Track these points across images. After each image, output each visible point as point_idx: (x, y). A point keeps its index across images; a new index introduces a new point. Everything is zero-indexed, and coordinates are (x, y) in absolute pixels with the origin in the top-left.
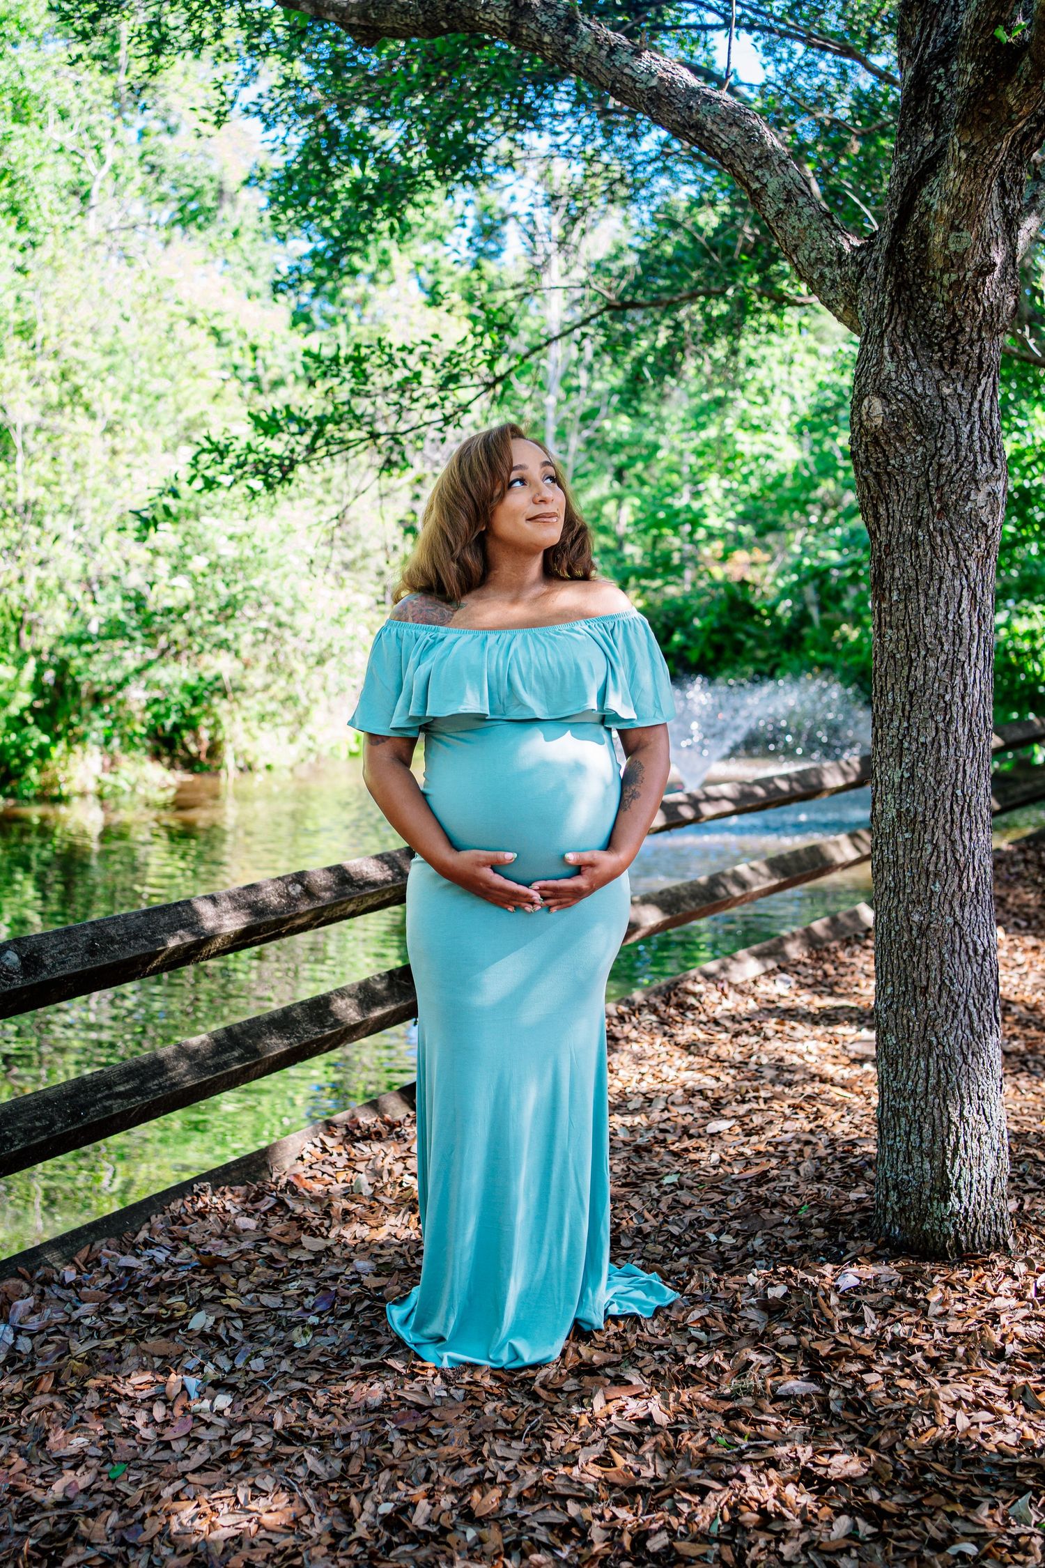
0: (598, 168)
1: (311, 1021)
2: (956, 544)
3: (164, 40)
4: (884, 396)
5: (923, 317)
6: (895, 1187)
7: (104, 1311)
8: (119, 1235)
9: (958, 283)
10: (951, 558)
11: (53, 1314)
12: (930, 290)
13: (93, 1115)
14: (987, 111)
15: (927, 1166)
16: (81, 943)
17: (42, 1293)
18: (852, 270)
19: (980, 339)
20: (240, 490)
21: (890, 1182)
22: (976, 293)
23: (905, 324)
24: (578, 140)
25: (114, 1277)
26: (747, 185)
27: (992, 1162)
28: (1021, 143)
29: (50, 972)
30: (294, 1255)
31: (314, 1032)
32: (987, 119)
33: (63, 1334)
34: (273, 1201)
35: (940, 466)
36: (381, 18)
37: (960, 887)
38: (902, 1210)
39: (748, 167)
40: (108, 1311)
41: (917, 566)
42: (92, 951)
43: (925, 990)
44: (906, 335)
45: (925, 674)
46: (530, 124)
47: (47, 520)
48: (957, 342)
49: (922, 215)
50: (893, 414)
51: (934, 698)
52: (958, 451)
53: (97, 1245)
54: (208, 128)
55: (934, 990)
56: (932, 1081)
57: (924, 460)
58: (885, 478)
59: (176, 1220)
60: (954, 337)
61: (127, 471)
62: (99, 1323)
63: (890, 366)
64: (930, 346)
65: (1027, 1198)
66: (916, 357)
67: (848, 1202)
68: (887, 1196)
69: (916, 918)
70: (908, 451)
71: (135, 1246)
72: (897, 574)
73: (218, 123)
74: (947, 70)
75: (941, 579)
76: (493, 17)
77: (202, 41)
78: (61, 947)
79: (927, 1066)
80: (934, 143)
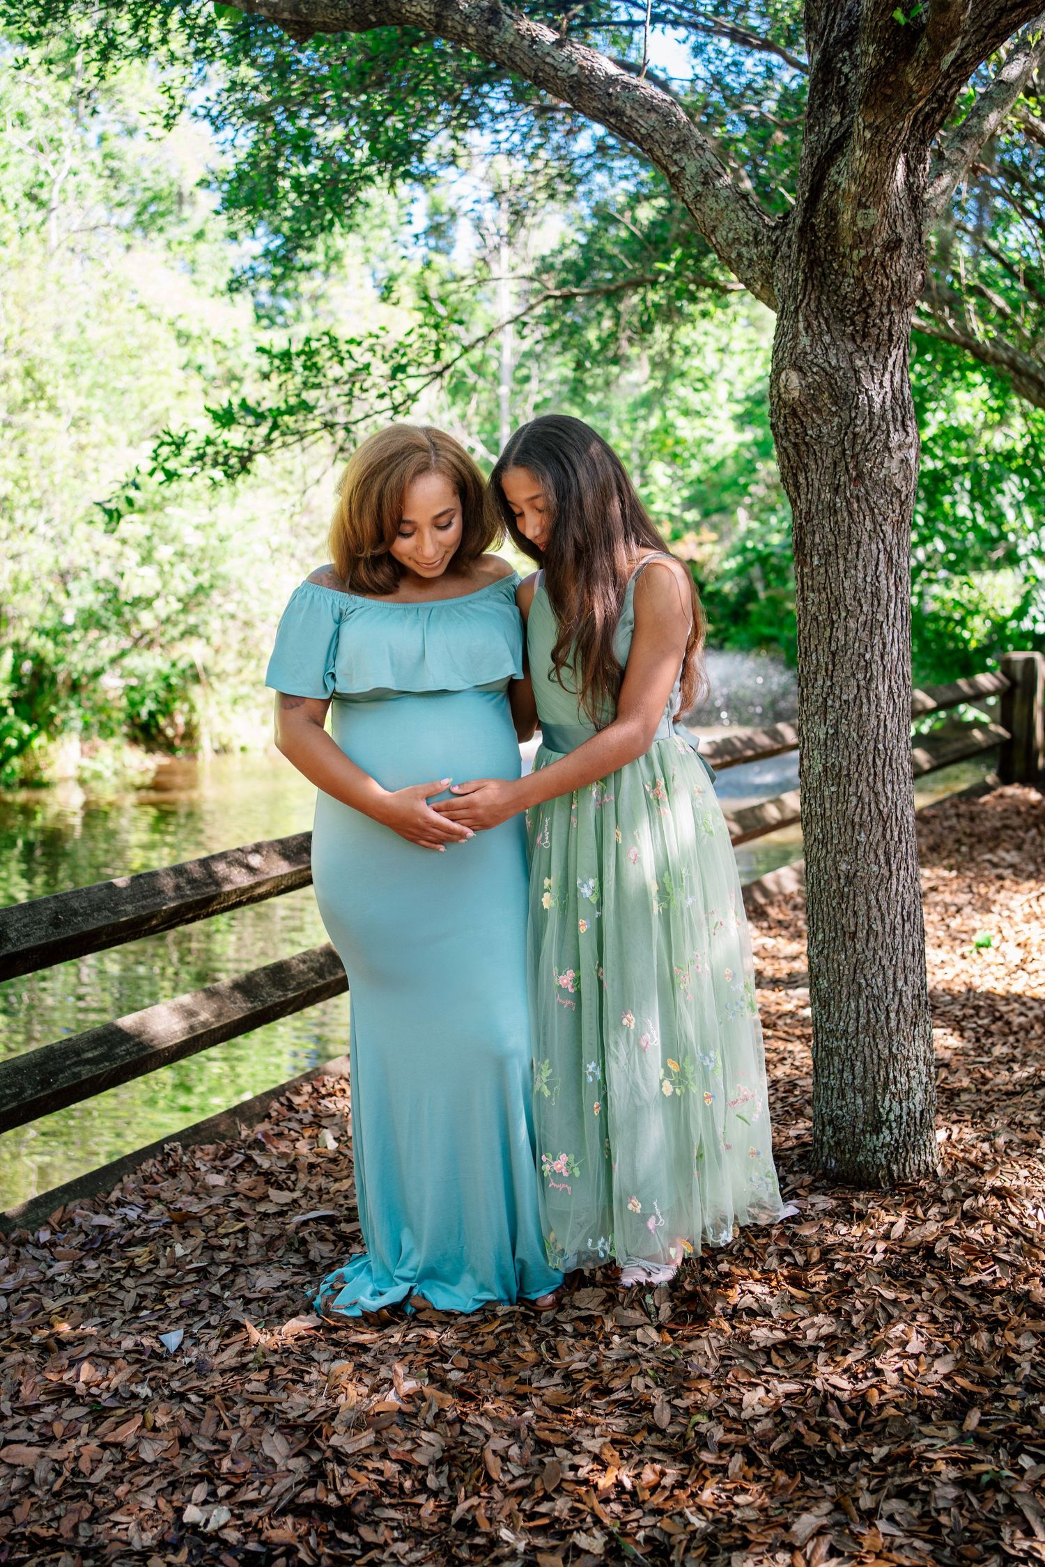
0: (538, 164)
1: (274, 985)
2: (872, 510)
3: (112, 44)
4: (800, 369)
5: (835, 292)
6: (831, 1122)
7: (78, 1268)
8: (92, 1195)
9: (867, 259)
10: (868, 523)
11: (28, 1273)
12: (841, 266)
13: (62, 1081)
14: (889, 92)
15: (860, 1101)
16: (45, 916)
17: (18, 1254)
18: (767, 249)
19: (890, 312)
20: (202, 481)
21: (826, 1118)
22: (884, 267)
23: (819, 299)
24: (516, 138)
25: (87, 1235)
26: (666, 169)
27: (920, 1095)
28: (924, 122)
29: (14, 945)
30: (261, 1208)
31: (277, 996)
32: (889, 98)
33: (38, 1292)
34: (242, 1158)
35: (855, 435)
36: (312, 13)
37: (884, 836)
38: (838, 1143)
39: (666, 152)
40: (82, 1268)
41: (836, 532)
42: (55, 923)
43: (853, 936)
44: (819, 310)
45: (846, 635)
46: (471, 123)
47: (18, 515)
48: (868, 316)
49: (831, 193)
50: (809, 386)
51: (855, 658)
52: (871, 420)
53: (71, 1206)
54: (159, 131)
55: (861, 935)
56: (862, 1021)
57: (839, 430)
58: (803, 448)
59: (147, 1179)
60: (865, 311)
61: (93, 465)
62: (73, 1280)
63: (805, 340)
64: (842, 320)
65: (955, 1129)
66: (829, 331)
67: (788, 1138)
68: (823, 1131)
69: (843, 867)
70: (825, 421)
71: (107, 1206)
72: (817, 540)
73: (168, 126)
74: (852, 53)
75: (859, 543)
76: (418, 10)
77: (149, 46)
78: (26, 920)
79: (857, 1006)
80: (840, 124)
